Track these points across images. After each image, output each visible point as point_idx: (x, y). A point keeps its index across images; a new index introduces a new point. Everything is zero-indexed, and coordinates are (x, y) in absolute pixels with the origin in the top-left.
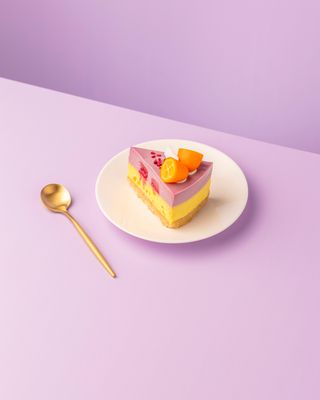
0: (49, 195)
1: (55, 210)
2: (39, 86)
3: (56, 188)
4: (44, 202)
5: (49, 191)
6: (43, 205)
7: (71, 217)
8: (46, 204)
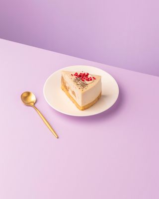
0: (25, 97)
1: (28, 104)
2: (20, 43)
3: (29, 94)
5: (25, 95)
6: (22, 102)
7: (36, 108)
8: (24, 102)
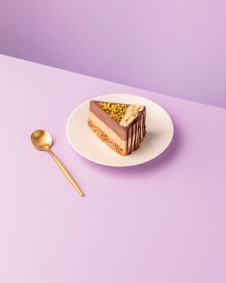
0: (37, 138)
1: (41, 148)
3: (42, 133)
4: (34, 143)
5: (37, 135)
7: (52, 153)
8: (35, 145)
